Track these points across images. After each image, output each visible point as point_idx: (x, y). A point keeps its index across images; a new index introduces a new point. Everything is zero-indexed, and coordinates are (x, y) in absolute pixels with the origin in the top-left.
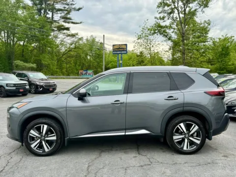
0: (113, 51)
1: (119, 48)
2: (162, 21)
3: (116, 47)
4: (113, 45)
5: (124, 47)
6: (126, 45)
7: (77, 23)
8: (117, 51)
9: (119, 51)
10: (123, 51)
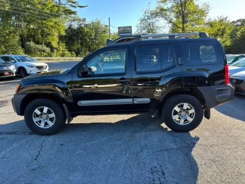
0: (119, 33)
1: (124, 30)
2: (164, 4)
3: (121, 29)
4: (119, 28)
5: (129, 29)
6: (131, 27)
7: (83, 7)
8: (122, 33)
9: (124, 33)
10: (128, 33)
